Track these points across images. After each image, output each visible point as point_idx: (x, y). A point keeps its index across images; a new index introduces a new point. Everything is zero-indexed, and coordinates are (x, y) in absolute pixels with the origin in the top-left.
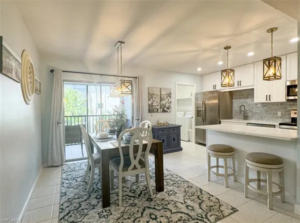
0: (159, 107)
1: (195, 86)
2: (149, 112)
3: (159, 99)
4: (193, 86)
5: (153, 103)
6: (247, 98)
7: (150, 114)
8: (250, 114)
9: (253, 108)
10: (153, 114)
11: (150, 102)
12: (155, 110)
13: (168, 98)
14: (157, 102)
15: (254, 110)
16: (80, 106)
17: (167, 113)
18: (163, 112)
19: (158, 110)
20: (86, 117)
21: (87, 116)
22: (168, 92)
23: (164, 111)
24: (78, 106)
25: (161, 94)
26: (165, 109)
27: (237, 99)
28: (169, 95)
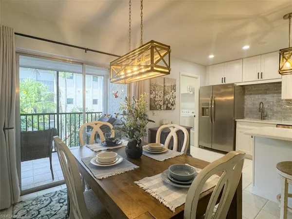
0: (162, 103)
1: (199, 79)
2: (151, 109)
3: (163, 92)
4: (197, 78)
5: (155, 97)
6: (266, 93)
7: (152, 111)
8: (270, 113)
9: (274, 105)
10: (155, 112)
11: (152, 95)
12: (158, 106)
13: (173, 91)
14: (160, 97)
15: (275, 108)
16: (44, 101)
17: (171, 111)
18: (166, 109)
19: (161, 106)
20: (56, 115)
21: (58, 113)
22: (173, 84)
23: (168, 108)
24: (41, 101)
25: (164, 86)
26: (169, 105)
27: (251, 94)
28: (174, 88)
